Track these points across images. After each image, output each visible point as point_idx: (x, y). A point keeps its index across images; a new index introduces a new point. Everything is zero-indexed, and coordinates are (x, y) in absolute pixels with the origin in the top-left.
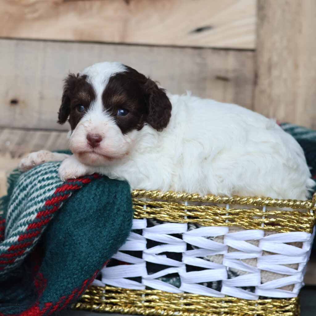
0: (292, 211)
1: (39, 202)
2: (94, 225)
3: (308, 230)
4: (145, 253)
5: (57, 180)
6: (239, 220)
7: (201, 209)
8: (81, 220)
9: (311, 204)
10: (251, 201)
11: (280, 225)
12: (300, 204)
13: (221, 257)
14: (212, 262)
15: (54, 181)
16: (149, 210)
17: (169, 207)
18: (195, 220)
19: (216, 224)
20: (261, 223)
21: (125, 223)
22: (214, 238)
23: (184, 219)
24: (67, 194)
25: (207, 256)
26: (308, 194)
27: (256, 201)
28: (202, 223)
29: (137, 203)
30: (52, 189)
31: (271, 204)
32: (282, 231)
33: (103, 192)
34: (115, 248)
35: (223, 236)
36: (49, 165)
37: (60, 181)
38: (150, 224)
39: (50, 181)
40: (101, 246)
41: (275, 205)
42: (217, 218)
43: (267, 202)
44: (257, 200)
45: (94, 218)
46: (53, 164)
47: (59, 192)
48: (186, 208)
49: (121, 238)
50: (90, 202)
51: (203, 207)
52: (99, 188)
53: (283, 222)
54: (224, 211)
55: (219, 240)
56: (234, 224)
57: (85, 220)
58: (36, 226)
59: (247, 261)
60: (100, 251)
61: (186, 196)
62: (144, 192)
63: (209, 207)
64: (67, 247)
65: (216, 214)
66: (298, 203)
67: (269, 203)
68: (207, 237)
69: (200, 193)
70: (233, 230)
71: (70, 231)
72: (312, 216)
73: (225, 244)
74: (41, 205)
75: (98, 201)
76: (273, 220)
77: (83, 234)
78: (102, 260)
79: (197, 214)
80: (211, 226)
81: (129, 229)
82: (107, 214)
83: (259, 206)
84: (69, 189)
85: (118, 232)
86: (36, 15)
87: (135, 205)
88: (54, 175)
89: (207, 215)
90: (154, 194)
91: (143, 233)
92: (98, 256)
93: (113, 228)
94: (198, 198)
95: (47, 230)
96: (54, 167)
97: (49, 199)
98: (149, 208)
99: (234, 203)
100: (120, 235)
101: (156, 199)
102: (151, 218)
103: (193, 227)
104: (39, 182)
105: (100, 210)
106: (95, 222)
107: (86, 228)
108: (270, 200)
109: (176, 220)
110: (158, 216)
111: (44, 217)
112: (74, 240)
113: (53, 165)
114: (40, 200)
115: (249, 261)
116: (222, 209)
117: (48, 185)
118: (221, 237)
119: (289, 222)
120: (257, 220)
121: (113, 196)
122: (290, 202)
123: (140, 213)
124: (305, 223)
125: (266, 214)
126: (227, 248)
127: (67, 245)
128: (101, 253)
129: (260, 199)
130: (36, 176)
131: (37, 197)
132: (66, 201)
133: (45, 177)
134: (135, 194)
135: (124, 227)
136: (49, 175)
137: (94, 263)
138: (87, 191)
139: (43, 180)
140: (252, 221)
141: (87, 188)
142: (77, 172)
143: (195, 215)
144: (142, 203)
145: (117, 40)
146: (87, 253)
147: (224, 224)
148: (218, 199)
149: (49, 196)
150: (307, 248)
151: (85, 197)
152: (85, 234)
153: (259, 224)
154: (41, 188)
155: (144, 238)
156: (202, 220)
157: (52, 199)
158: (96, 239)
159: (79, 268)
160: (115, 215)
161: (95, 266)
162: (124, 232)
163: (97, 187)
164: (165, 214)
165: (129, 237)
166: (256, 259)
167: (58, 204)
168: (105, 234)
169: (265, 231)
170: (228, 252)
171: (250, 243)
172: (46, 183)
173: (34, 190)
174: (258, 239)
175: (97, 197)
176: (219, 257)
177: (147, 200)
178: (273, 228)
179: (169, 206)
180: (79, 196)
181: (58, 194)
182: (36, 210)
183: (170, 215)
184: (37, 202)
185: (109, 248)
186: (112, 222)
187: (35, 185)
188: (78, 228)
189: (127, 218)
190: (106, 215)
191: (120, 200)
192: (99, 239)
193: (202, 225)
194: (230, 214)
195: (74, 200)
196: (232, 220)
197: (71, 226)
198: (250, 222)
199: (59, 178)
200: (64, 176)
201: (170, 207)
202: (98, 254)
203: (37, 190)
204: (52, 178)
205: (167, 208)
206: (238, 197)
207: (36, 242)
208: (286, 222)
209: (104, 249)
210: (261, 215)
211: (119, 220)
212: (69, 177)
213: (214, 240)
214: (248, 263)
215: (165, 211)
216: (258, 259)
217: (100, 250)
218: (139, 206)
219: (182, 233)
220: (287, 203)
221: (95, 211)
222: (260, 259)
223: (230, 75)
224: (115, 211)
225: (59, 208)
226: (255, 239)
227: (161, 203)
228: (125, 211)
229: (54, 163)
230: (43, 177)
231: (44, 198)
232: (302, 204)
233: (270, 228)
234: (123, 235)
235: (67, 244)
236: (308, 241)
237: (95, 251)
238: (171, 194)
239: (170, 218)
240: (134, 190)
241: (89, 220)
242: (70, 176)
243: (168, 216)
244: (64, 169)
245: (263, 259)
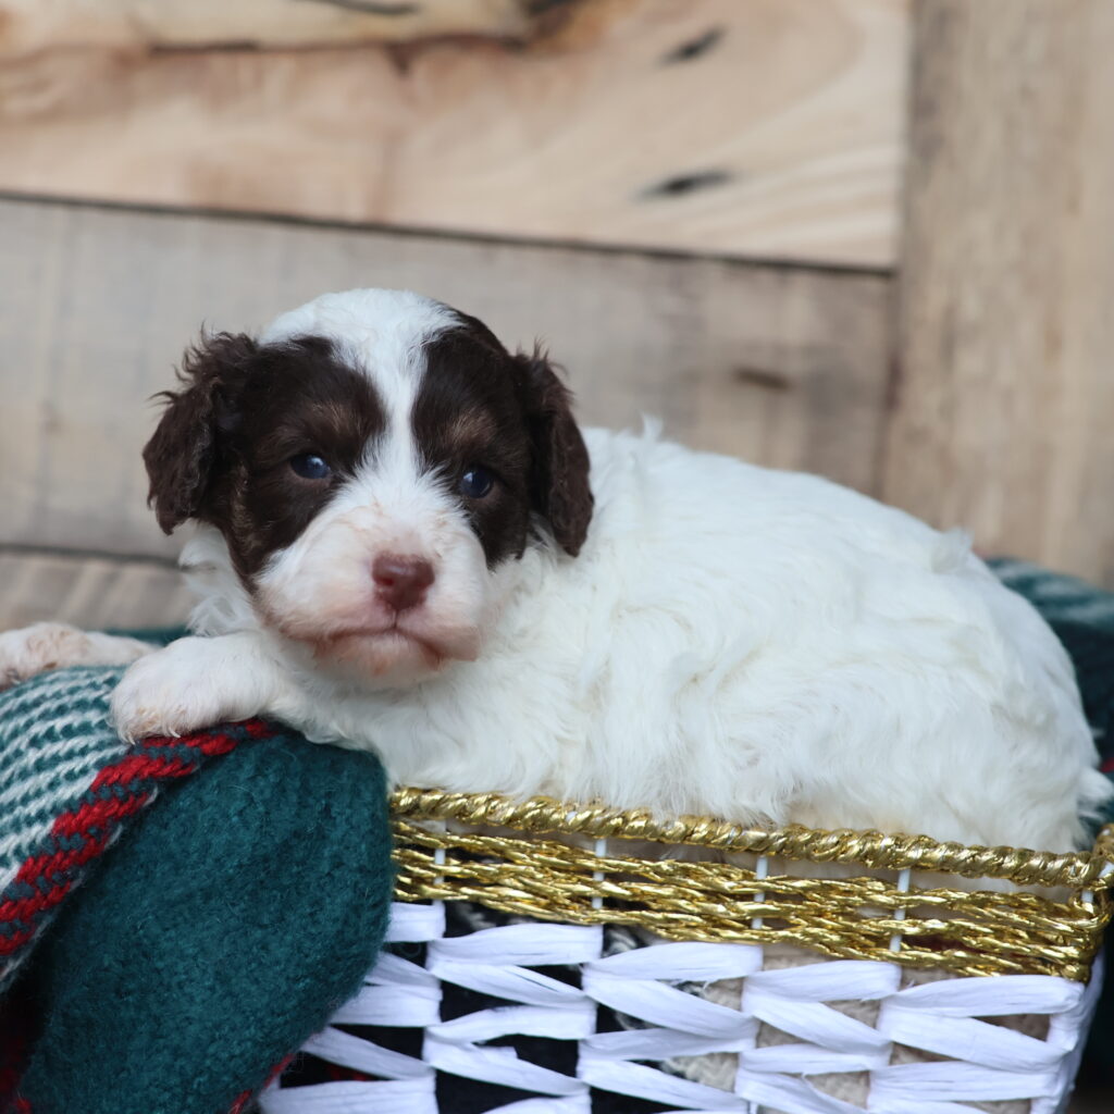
0: (1011, 894)
1: (30, 822)
2: (238, 918)
3: (1072, 969)
4: (434, 1037)
5: (105, 736)
6: (803, 922)
7: (655, 873)
8: (191, 896)
9: (1085, 869)
10: (855, 846)
11: (962, 946)
12: (1045, 867)
13: (728, 1064)
14: (695, 1080)
15: (92, 741)
16: (454, 868)
17: (533, 859)
18: (632, 916)
19: (717, 934)
20: (888, 936)
21: (359, 917)
22: (705, 986)
23: (589, 908)
24: (142, 795)
25: (676, 1059)
26: (1082, 833)
27: (873, 847)
28: (661, 928)
29: (411, 841)
30: (84, 771)
31: (929, 860)
32: (970, 969)
33: (280, 788)
34: (317, 1010)
35: (741, 980)
36: (73, 678)
37: (116, 742)
38: (457, 925)
39: (77, 742)
40: (265, 1000)
41: (946, 866)
42: (720, 908)
43: (915, 854)
44: (876, 846)
45: (242, 888)
46: (89, 676)
47: (111, 786)
48: (601, 866)
49: (342, 974)
50: (226, 826)
51: (664, 865)
52: (266, 776)
53: (975, 934)
54: (745, 883)
55: (724, 998)
56: (786, 937)
57: (207, 897)
58: (12, 914)
59: (830, 1082)
60: (261, 1020)
61: (599, 819)
62: (437, 797)
63: (689, 865)
64: (131, 999)
65: (715, 895)
66: (1035, 862)
67: (923, 859)
68: (676, 983)
69: (655, 809)
70: (779, 958)
71: (145, 936)
72: (1090, 916)
73: (747, 1014)
74: (37, 833)
75: (258, 823)
76: (935, 924)
77: (196, 950)
78: (267, 1054)
79: (642, 892)
80: (693, 939)
81: (375, 938)
82: (291, 875)
83: (885, 866)
84: (150, 774)
85: (332, 947)
86: (42, 101)
87: (403, 846)
88: (93, 717)
89: (680, 895)
90: (478, 805)
91: (430, 961)
92: (249, 1039)
93: (313, 931)
94: (646, 829)
95: (54, 931)
96: (94, 686)
97: (71, 810)
98: (455, 862)
99: (786, 854)
100: (339, 959)
101: (484, 827)
102: (463, 901)
103: (623, 942)
104: (35, 742)
105: (266, 859)
106: (243, 905)
107: (208, 928)
108: (928, 846)
109: (560, 913)
110: (488, 895)
111: (48, 880)
112: (158, 971)
113: (88, 682)
114: (33, 814)
115: (839, 1085)
116: (741, 876)
117: (70, 755)
118: (732, 986)
119: (999, 934)
120: (872, 926)
121: (318, 808)
122: (1007, 860)
123: (420, 880)
124: (1061, 941)
125: (909, 902)
126: (755, 1031)
127: (129, 993)
128: (263, 1027)
129: (888, 842)
130: (21, 721)
131: (25, 800)
132: (136, 819)
133: (59, 724)
134: (403, 803)
135: (356, 932)
136: (73, 719)
137: (232, 1064)
138: (218, 786)
139: (50, 736)
140: (854, 925)
141: (218, 772)
142: (184, 712)
143: (634, 895)
144: (430, 842)
145: (355, 211)
146: (210, 1024)
147: (747, 934)
148: (726, 836)
149: (72, 798)
150: (1064, 1039)
151: (209, 809)
152: (203, 950)
153: (881, 940)
154: (40, 766)
155: (433, 977)
156: (659, 916)
157: (82, 812)
158: (244, 972)
159: (174, 1080)
160: (322, 882)
161: (236, 1077)
162: (354, 950)
163: (259, 771)
164: (515, 888)
165: (375, 970)
166: (865, 1076)
167: (104, 830)
168: (281, 952)
169: (903, 968)
170: (758, 1046)
171: (845, 1013)
172: (62, 747)
173: (13, 774)
174: (875, 997)
175: (256, 808)
176: (722, 1063)
177: (448, 830)
178: (936, 956)
179: (536, 856)
180: (184, 801)
181: (105, 794)
182: (18, 851)
183: (536, 892)
184: (22, 819)
185: (295, 1007)
186: (308, 910)
187: (18, 754)
188: (175, 926)
189: (369, 897)
190: (286, 881)
191: (345, 827)
192: (256, 974)
193: (659, 937)
194: (769, 895)
195: (166, 816)
196: (778, 920)
197: (150, 917)
198: (848, 929)
199: (112, 730)
200: (132, 725)
201: (539, 860)
202: (252, 1030)
203: (24, 775)
204: (85, 729)
205: (525, 863)
206: (803, 830)
207: (13, 978)
208: (986, 934)
209: (273, 1013)
210: (890, 905)
211: (338, 900)
212: (151, 729)
213: (703, 998)
214: (833, 1092)
215: (517, 875)
216: (871, 1077)
217: (259, 1015)
218: (416, 854)
219: (582, 965)
220: (993, 859)
221: (245, 861)
222: (881, 1076)
223: (794, 368)
224: (325, 867)
225: (107, 846)
226: (865, 999)
227: (502, 842)
228: (361, 869)
229: (92, 672)
230: (50, 724)
231: (49, 807)
232: (1050, 865)
233: (924, 955)
234: (349, 963)
235: (132, 986)
236: (1071, 1012)
237: (238, 1019)
238: (545, 811)
239: (537, 904)
240: (398, 789)
241: (221, 895)
242: (157, 725)
243: (530, 896)
244: (135, 694)
245: (893, 1077)
